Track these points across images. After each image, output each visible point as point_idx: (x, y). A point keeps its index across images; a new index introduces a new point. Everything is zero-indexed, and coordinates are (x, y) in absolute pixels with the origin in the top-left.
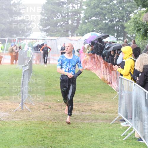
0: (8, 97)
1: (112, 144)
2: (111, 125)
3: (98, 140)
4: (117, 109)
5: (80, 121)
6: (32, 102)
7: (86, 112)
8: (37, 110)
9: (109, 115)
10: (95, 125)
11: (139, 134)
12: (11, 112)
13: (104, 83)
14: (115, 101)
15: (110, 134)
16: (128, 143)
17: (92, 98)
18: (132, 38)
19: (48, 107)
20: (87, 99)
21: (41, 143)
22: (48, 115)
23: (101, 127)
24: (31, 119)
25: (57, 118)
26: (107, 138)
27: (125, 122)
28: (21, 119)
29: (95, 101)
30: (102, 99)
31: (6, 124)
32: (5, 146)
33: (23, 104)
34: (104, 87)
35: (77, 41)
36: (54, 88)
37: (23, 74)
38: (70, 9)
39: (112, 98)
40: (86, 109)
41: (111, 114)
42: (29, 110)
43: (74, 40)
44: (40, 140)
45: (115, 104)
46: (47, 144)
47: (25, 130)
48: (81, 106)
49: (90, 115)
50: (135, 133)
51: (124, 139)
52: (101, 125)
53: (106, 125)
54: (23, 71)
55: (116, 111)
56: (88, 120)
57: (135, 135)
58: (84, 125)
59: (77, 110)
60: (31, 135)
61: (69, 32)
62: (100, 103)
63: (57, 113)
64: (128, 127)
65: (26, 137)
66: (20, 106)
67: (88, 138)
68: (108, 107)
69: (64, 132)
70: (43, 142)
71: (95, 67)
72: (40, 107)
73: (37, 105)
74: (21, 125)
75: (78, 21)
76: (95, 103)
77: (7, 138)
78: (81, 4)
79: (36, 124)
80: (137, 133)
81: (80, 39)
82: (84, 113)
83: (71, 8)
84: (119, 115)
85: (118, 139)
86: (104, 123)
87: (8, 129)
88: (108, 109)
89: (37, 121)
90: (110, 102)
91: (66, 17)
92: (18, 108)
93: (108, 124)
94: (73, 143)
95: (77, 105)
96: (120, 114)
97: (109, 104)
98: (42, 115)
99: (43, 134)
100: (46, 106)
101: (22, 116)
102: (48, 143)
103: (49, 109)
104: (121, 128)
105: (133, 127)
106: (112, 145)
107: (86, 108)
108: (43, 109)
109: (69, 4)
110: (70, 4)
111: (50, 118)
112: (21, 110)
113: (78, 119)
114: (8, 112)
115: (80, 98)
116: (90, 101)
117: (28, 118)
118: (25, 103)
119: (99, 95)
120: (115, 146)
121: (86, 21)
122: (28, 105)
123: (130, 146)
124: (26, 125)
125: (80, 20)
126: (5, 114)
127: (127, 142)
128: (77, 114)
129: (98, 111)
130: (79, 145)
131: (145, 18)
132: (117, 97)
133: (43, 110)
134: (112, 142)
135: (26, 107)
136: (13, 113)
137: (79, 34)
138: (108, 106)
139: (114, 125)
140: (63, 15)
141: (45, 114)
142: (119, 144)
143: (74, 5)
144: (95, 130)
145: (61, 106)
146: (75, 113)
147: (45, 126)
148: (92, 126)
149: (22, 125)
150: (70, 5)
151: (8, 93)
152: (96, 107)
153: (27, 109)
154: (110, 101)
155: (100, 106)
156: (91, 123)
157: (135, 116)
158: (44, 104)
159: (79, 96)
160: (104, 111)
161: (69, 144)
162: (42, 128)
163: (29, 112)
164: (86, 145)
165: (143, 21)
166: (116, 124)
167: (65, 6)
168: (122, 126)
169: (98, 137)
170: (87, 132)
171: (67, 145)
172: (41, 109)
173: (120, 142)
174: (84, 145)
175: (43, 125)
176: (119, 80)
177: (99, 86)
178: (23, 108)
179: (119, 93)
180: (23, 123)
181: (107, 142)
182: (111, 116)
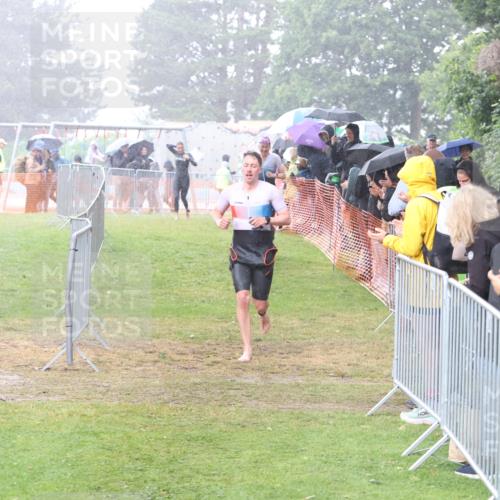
0: (21, 323)
1: (373, 483)
2: (368, 420)
3: (325, 469)
4: (390, 367)
5: (265, 405)
6: (102, 341)
7: (283, 373)
8: (118, 366)
9: (363, 386)
10: (316, 419)
11: (462, 448)
12: (30, 371)
13: (347, 278)
14: (382, 339)
15: (366, 448)
16: (425, 482)
17: (302, 327)
18: (440, 127)
19: (156, 358)
20: (287, 330)
21: (132, 478)
22: (158, 382)
23: (334, 425)
24: (101, 396)
25: (187, 394)
26: (354, 462)
27: (415, 410)
28: (64, 397)
29: (314, 338)
30: (338, 331)
31: (13, 412)
32: (13, 485)
33: (72, 345)
34: (345, 291)
35: (254, 135)
36: (175, 292)
37: (72, 247)
38: (231, 28)
39: (373, 329)
40: (285, 366)
41: (370, 381)
42: (94, 367)
43: (246, 133)
44: (129, 469)
45: (383, 349)
46: (154, 480)
47: (78, 433)
48: (266, 353)
49: (298, 385)
50: (448, 445)
51: (411, 468)
52: (333, 417)
53: (350, 418)
54: (75, 234)
55: (386, 372)
56: (290, 401)
57: (451, 454)
58: (277, 417)
59: (253, 369)
60: (101, 450)
61: (229, 104)
62: (331, 344)
63: (187, 378)
64: (424, 425)
65: (82, 456)
66: (63, 354)
67: (290, 462)
68: (358, 360)
69: (211, 441)
70: (140, 473)
71: (315, 225)
72: (130, 356)
73: (119, 350)
74: (66, 416)
75: (259, 66)
76: (316, 346)
77: (19, 461)
78: (267, 12)
79: (116, 413)
80: (457, 448)
81: (267, 128)
82: (277, 380)
83: (235, 24)
84: (396, 387)
85: (393, 466)
86: (344, 413)
87: (22, 429)
88: (357, 365)
89: (120, 404)
90: (365, 343)
91: (220, 55)
92: (56, 358)
93: (359, 415)
94: (240, 478)
96: (397, 382)
97: (363, 348)
98: (136, 383)
99: (140, 446)
100: (151, 352)
101: (71, 387)
102: (157, 478)
103: (159, 364)
104: (402, 428)
105: (442, 428)
106: (372, 487)
107: (285, 362)
108: (141, 363)
109: (230, 12)
110: (233, 12)
111: (163, 394)
112: (66, 366)
113: (257, 399)
114: (22, 373)
116: (296, 339)
117: (88, 394)
118: (80, 344)
119: (331, 319)
120: (382, 490)
122: (88, 349)
123: (430, 492)
124: (83, 415)
125: (267, 66)
126: (11, 378)
127: (422, 478)
128: (253, 382)
129: (326, 372)
130: (261, 486)
131: (485, 62)
132: (387, 326)
133: (141, 368)
134: (370, 477)
135: (83, 355)
136: (38, 377)
137: (260, 114)
138: (358, 355)
139: (378, 419)
140: (210, 47)
141: (148, 380)
142: (396, 483)
143: (247, 15)
144: (314, 435)
145: (201, 353)
146: (246, 378)
147: (147, 420)
148: (303, 423)
149: (70, 415)
150: (233, 15)
151: (23, 309)
152: (319, 360)
153: (87, 363)
154: (365, 340)
155: (331, 354)
156: (301, 413)
157: (450, 391)
158: (143, 348)
160: (344, 372)
161: (228, 482)
162: (135, 428)
163: (92, 374)
164: (283, 485)
165: (479, 72)
166: (385, 417)
167: (214, 17)
168: (404, 423)
169: (324, 458)
170: (289, 443)
171: (220, 484)
172: (132, 362)
173: (398, 477)
174: (279, 485)
175: (139, 419)
176: (397, 268)
177: (327, 287)
178: (72, 360)
179: (396, 311)
180: (72, 409)
181: (355, 476)
182: (370, 389)
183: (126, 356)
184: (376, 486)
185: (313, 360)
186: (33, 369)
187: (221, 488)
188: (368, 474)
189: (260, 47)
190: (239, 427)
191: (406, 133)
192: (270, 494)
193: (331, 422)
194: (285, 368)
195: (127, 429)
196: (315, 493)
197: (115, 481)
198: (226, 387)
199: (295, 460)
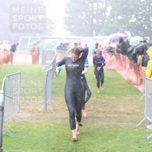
1: (138, 147)
2: (137, 128)
3: (124, 143)
4: (143, 111)
5: (105, 123)
6: (55, 104)
7: (111, 113)
9: (135, 117)
10: (121, 127)
13: (130, 84)
14: (141, 103)
15: (136, 136)
17: (117, 99)
20: (112, 100)
21: (65, 145)
23: (127, 129)
24: (55, 120)
26: (133, 141)
27: (151, 125)
28: (44, 121)
29: (120, 102)
30: (127, 100)
31: (28, 125)
32: (28, 147)
33: (46, 105)
34: (130, 88)
35: (102, 40)
37: (46, 75)
38: (95, 8)
39: (138, 100)
40: (111, 111)
41: (137, 116)
42: (53, 111)
44: (64, 142)
45: (141, 106)
46: (71, 146)
47: (48, 131)
48: (106, 107)
49: (116, 117)
51: (150, 142)
52: (126, 127)
53: (131, 127)
54: (47, 71)
55: (142, 113)
56: (113, 122)
58: (109, 127)
59: (101, 112)
60: (55, 137)
61: (94, 31)
62: (125, 104)
65: (49, 139)
66: (44, 107)
67: (113, 140)
68: (134, 109)
69: (89, 134)
70: (67, 144)
71: (120, 68)
72: (64, 108)
73: (61, 106)
74: (44, 126)
75: (103, 20)
76: (121, 105)
77: (30, 140)
78: (106, 3)
79: (60, 125)
81: (106, 38)
82: (108, 115)
83: (96, 6)
84: (145, 118)
85: (145, 142)
86: (129, 125)
87: (31, 130)
88: (134, 111)
89: (61, 123)
90: (136, 104)
91: (91, 16)
92: (41, 108)
93: (134, 126)
94: (98, 145)
95: (101, 106)
96: (146, 116)
97: (135, 106)
98: (66, 116)
99: (67, 135)
101: (46, 118)
102: (72, 145)
104: (148, 130)
106: (138, 148)
108: (67, 110)
109: (94, 3)
112: (44, 111)
113: (103, 121)
114: (31, 113)
115: (105, 99)
116: (115, 103)
117: (51, 120)
118: (49, 104)
119: (125, 97)
120: (141, 149)
121: (112, 20)
122: (51, 106)
124: (50, 126)
125: (106, 19)
126: (28, 115)
128: (101, 116)
129: (124, 113)
130: (104, 148)
132: (143, 99)
134: (138, 145)
135: (50, 108)
136: (36, 114)
137: (104, 34)
138: (134, 108)
139: (140, 127)
140: (88, 14)
142: (145, 147)
143: (99, 4)
144: (120, 132)
146: (99, 115)
147: (69, 128)
148: (117, 129)
149: (46, 126)
152: (122, 109)
153: (51, 110)
155: (125, 108)
156: (116, 126)
159: (104, 97)
160: (130, 113)
161: (94, 147)
162: (65, 130)
163: (53, 114)
164: (111, 147)
166: (142, 127)
167: (90, 4)
168: (148, 129)
169: (123, 139)
170: (113, 135)
171: (91, 147)
172: (65, 110)
173: (146, 145)
174: (110, 148)
175: (67, 127)
176: (146, 81)
177: (124, 87)
178: (46, 109)
179: (145, 94)
180: (47, 124)
181: (133, 145)
182: (137, 118)
183: (63, 108)
184: (139, 148)
185: (120, 109)
186: (34, 112)
187: (92, 148)
188: (137, 144)
189: (103, 14)
190: (97, 130)
191: (148, 40)
192: (107, 150)
193: (125, 128)
194: (111, 112)
195: (63, 130)
196: (121, 150)
197: (59, 146)
198: (93, 118)
199: (115, 140)
